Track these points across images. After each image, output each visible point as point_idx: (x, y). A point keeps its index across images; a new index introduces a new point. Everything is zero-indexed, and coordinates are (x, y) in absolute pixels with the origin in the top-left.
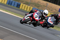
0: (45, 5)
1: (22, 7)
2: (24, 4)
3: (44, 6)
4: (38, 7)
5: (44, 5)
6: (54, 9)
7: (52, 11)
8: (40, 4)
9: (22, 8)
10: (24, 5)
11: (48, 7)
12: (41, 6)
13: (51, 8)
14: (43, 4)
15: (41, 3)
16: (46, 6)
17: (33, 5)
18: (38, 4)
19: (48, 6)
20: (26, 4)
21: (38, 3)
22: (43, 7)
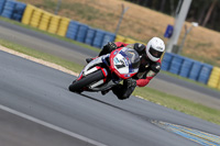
0: (117, 13)
1: (30, 20)
2: (38, 6)
3: (111, 15)
4: (89, 19)
5: (111, 12)
6: (150, 28)
7: (139, 32)
8: (96, 7)
9: (30, 24)
10: (39, 11)
11: (127, 21)
12: (102, 15)
13: (138, 23)
14: (107, 8)
15: (101, 6)
16: (118, 17)
17: (72, 13)
18: (91, 10)
19: (128, 17)
20: (45, 8)
21: (91, 5)
22: (108, 18)
